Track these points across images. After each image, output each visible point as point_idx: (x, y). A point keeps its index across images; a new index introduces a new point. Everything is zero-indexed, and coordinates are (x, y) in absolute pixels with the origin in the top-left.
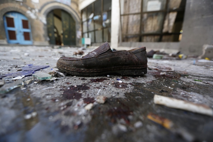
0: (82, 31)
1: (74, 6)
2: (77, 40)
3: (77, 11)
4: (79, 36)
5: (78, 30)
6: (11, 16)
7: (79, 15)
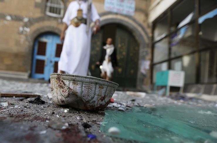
0: (152, 59)
1: (140, 17)
2: (139, 76)
3: (145, 25)
4: (145, 70)
5: (144, 58)
6: (44, 39)
7: (149, 31)
